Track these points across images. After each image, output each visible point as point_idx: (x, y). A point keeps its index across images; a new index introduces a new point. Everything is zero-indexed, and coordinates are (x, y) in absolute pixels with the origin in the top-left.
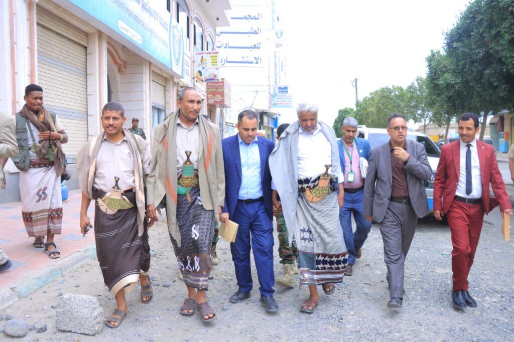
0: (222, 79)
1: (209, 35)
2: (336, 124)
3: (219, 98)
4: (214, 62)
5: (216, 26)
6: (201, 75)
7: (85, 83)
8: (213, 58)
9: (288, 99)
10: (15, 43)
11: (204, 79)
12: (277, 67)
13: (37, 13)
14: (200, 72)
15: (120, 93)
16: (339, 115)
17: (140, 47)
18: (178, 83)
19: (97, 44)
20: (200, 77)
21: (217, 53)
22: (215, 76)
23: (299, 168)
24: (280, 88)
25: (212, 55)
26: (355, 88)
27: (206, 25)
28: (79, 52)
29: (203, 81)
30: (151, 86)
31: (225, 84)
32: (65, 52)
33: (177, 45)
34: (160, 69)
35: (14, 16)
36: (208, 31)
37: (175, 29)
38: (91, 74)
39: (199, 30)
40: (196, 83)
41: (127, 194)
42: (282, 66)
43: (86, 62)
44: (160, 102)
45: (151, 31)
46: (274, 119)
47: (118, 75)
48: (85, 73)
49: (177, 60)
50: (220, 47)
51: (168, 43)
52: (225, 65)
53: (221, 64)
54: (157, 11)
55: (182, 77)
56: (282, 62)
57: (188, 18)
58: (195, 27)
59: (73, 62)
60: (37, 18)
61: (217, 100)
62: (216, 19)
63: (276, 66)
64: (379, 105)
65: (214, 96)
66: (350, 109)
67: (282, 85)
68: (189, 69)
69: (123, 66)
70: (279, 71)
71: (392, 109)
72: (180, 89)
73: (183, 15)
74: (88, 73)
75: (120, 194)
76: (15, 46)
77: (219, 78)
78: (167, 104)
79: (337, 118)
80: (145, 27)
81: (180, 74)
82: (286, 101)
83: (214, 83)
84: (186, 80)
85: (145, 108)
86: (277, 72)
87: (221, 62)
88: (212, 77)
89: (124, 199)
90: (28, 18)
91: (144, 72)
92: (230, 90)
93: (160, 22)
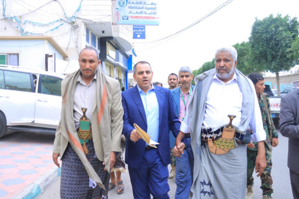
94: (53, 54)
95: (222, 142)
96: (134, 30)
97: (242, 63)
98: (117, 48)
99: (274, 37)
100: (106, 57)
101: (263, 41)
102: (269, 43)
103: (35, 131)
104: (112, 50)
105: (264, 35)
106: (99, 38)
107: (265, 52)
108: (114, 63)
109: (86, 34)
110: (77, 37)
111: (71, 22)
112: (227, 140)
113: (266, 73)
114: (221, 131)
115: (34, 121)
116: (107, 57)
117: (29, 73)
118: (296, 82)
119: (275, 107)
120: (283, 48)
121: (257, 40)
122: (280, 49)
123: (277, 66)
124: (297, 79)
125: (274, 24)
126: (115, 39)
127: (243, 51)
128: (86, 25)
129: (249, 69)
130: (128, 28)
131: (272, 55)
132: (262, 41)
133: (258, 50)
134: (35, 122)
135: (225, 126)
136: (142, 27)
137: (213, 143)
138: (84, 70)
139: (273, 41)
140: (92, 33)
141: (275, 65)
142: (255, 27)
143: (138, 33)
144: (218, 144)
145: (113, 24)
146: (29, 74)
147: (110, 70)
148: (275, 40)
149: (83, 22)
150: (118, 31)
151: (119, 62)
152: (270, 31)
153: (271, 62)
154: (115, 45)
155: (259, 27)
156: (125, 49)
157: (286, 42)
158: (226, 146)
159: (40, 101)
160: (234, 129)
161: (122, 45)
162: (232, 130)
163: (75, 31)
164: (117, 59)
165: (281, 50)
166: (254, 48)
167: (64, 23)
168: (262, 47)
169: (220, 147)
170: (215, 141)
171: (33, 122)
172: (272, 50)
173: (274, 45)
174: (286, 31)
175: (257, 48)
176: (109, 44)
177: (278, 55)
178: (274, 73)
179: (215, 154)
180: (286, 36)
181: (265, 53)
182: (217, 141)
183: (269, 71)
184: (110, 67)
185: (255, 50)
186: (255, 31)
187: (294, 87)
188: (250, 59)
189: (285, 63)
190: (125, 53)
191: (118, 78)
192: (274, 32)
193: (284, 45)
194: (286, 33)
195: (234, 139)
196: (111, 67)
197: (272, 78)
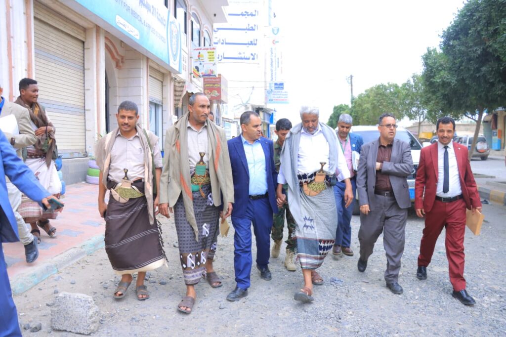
0: (219, 75)
1: (206, 31)
2: (331, 120)
3: (215, 93)
4: (211, 58)
5: (213, 22)
6: (198, 71)
7: (82, 78)
8: (210, 54)
9: (284, 95)
10: (12, 37)
11: (201, 75)
12: (274, 64)
13: (34, 7)
14: (197, 68)
15: (117, 88)
16: (334, 111)
17: (138, 42)
18: (176, 79)
19: (95, 40)
20: (197, 72)
21: (214, 49)
22: (212, 72)
23: (298, 165)
24: (276, 84)
25: (209, 50)
26: (350, 85)
27: (203, 20)
28: (77, 47)
29: (200, 76)
30: (149, 81)
31: (222, 80)
32: (62, 46)
33: (174, 41)
34: (158, 65)
35: (11, 9)
36: (206, 27)
37: (172, 25)
38: (89, 69)
39: (196, 26)
40: (193, 79)
41: (137, 184)
42: (278, 63)
43: (84, 57)
44: (157, 98)
45: (149, 27)
46: (270, 115)
47: (116, 70)
48: (82, 68)
49: (175, 56)
50: (217, 43)
51: (165, 37)
52: (222, 61)
53: (217, 60)
54: (154, 7)
55: (179, 73)
56: (278, 58)
57: (185, 14)
58: (192, 22)
59: (71, 57)
60: (34, 11)
61: (214, 96)
62: (213, 15)
63: (272, 62)
64: (374, 102)
65: (211, 92)
66: (345, 105)
67: (278, 81)
68: (186, 64)
69: (120, 61)
70: (276, 67)
71: (388, 106)
72: (177, 84)
73: (180, 11)
74: (85, 68)
75: (130, 184)
76: (12, 40)
77: (216, 73)
78: (164, 99)
79: (332, 114)
80: (143, 22)
81: (177, 70)
82: (282, 97)
83: (211, 78)
84: (183, 76)
85: (142, 103)
86: (274, 69)
87: (218, 58)
88: (209, 73)
89: (133, 188)
90: (25, 12)
91: (142, 67)
92: (226, 86)
93: (158, 17)
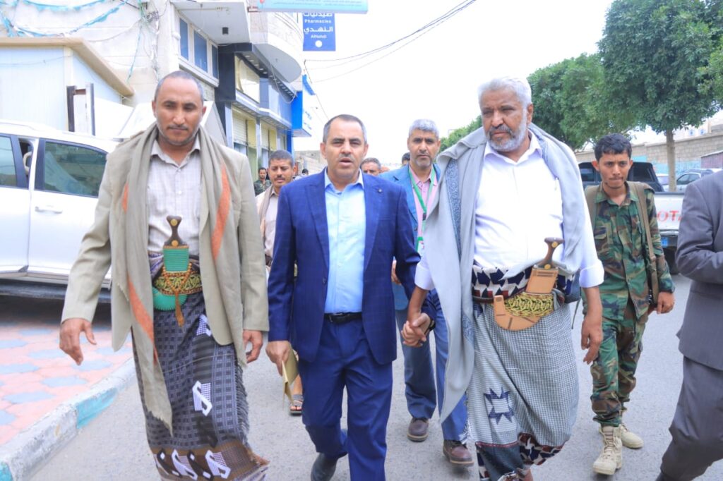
94: (87, 86)
95: (528, 300)
96: (308, 29)
97: (579, 107)
98: (263, 72)
99: (665, 40)
100: (234, 97)
101: (636, 49)
102: (652, 56)
103: (29, 294)
104: (248, 79)
105: (638, 35)
106: (216, 47)
107: (641, 77)
108: (255, 110)
109: (178, 35)
110: (154, 42)
111: (139, 4)
112: (538, 297)
113: (641, 132)
114: (525, 276)
115: (27, 267)
116: (238, 95)
117: (9, 136)
118: (709, 156)
119: (670, 219)
120: (689, 67)
121: (619, 48)
122: (678, 69)
123: (670, 115)
124: (710, 148)
125: (666, 5)
126: (255, 47)
127: (582, 79)
128: (178, 11)
129: (595, 123)
130: (290, 21)
131: (659, 86)
132: (633, 51)
133: (622, 74)
134: (30, 269)
135: (536, 264)
136: (327, 21)
137: (505, 304)
138: (169, 128)
139: (662, 52)
140: (197, 35)
141: (664, 112)
142: (615, 15)
143: (315, 36)
144: (515, 307)
145: (250, 10)
146: (10, 138)
147: (247, 129)
148: (668, 47)
149: (171, 3)
150: (263, 29)
151: (268, 107)
152: (655, 24)
153: (656, 104)
154: (257, 65)
155: (625, 12)
156: (285, 76)
157: (697, 51)
158: (536, 309)
159: (42, 211)
160: (556, 271)
161: (276, 65)
162: (552, 273)
163: (150, 26)
164: (264, 101)
165: (681, 74)
166: (612, 69)
167: (121, 7)
168: (633, 67)
169: (521, 313)
170: (510, 301)
171: (24, 270)
172: (657, 72)
173: (662, 60)
174: (696, 22)
175: (618, 70)
176: (242, 61)
177: (673, 87)
178: (663, 132)
179: (508, 329)
180: (696, 36)
181: (639, 82)
182: (514, 300)
183: (649, 128)
184: (246, 121)
185: (613, 73)
186: (615, 25)
187: (705, 169)
188: (600, 96)
189: (690, 108)
190: (284, 86)
191: (267, 149)
192: (665, 26)
193: (691, 59)
194: (696, 29)
195: (554, 293)
196: (248, 122)
197: (648, 147)
